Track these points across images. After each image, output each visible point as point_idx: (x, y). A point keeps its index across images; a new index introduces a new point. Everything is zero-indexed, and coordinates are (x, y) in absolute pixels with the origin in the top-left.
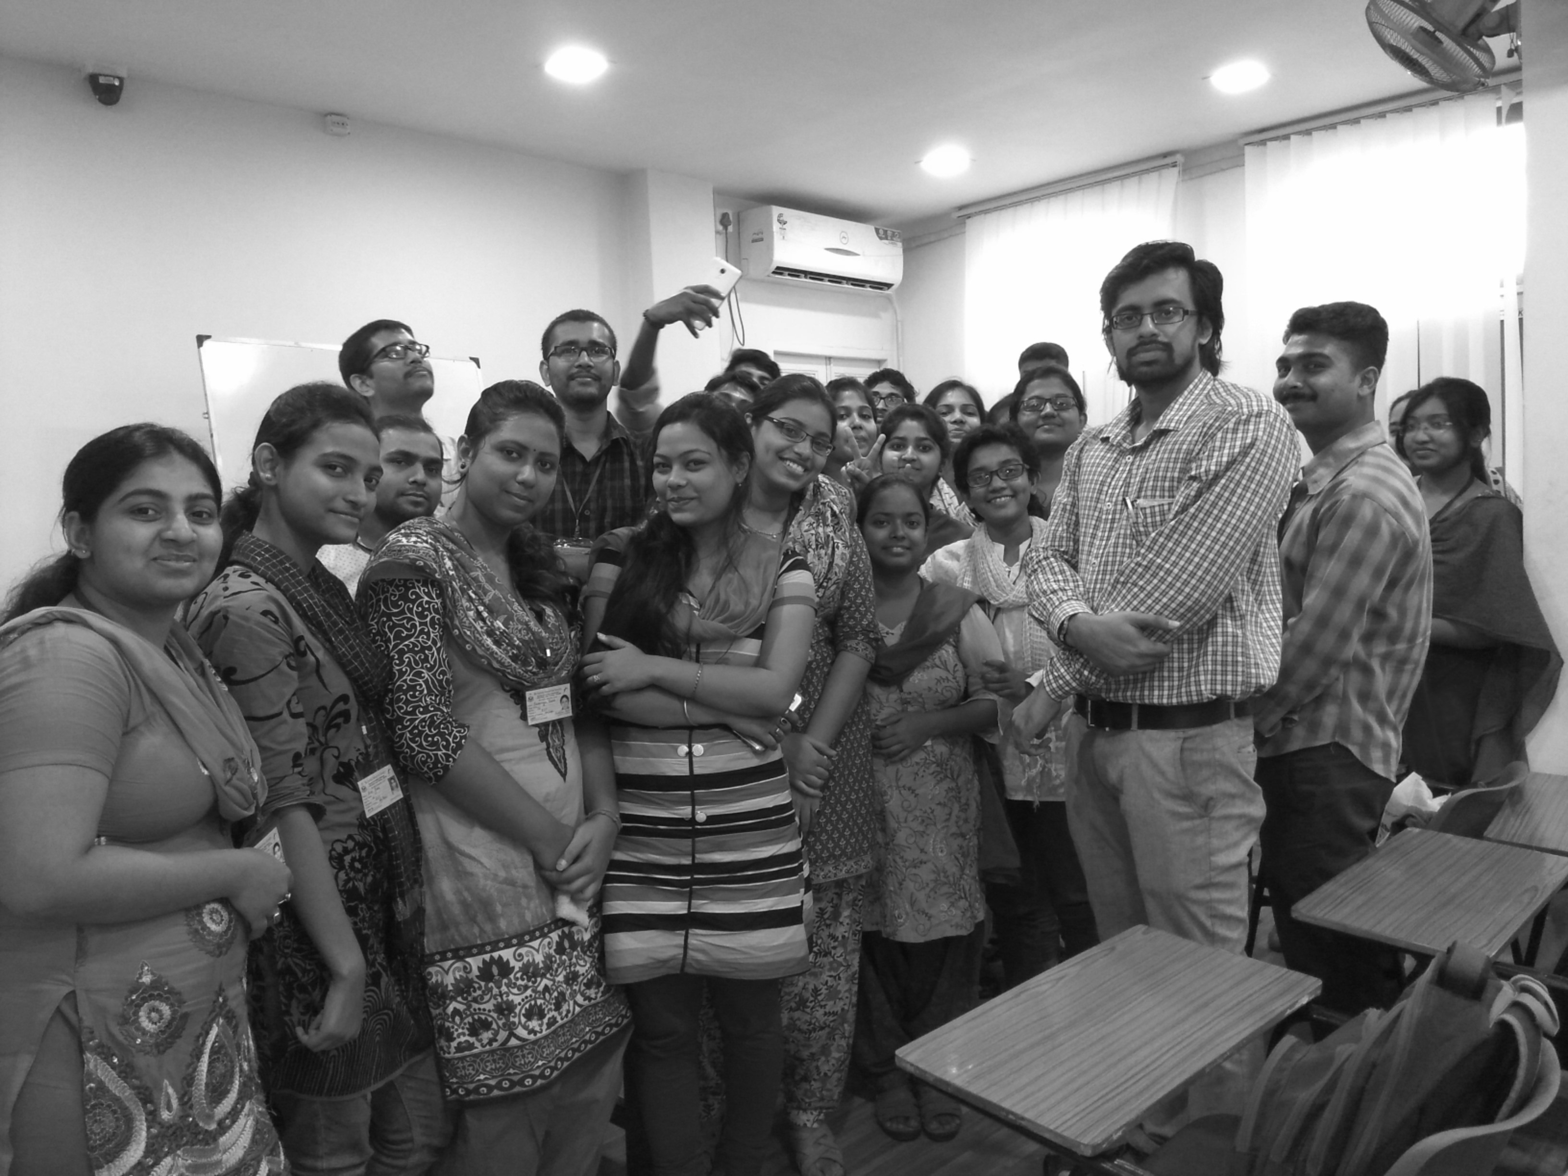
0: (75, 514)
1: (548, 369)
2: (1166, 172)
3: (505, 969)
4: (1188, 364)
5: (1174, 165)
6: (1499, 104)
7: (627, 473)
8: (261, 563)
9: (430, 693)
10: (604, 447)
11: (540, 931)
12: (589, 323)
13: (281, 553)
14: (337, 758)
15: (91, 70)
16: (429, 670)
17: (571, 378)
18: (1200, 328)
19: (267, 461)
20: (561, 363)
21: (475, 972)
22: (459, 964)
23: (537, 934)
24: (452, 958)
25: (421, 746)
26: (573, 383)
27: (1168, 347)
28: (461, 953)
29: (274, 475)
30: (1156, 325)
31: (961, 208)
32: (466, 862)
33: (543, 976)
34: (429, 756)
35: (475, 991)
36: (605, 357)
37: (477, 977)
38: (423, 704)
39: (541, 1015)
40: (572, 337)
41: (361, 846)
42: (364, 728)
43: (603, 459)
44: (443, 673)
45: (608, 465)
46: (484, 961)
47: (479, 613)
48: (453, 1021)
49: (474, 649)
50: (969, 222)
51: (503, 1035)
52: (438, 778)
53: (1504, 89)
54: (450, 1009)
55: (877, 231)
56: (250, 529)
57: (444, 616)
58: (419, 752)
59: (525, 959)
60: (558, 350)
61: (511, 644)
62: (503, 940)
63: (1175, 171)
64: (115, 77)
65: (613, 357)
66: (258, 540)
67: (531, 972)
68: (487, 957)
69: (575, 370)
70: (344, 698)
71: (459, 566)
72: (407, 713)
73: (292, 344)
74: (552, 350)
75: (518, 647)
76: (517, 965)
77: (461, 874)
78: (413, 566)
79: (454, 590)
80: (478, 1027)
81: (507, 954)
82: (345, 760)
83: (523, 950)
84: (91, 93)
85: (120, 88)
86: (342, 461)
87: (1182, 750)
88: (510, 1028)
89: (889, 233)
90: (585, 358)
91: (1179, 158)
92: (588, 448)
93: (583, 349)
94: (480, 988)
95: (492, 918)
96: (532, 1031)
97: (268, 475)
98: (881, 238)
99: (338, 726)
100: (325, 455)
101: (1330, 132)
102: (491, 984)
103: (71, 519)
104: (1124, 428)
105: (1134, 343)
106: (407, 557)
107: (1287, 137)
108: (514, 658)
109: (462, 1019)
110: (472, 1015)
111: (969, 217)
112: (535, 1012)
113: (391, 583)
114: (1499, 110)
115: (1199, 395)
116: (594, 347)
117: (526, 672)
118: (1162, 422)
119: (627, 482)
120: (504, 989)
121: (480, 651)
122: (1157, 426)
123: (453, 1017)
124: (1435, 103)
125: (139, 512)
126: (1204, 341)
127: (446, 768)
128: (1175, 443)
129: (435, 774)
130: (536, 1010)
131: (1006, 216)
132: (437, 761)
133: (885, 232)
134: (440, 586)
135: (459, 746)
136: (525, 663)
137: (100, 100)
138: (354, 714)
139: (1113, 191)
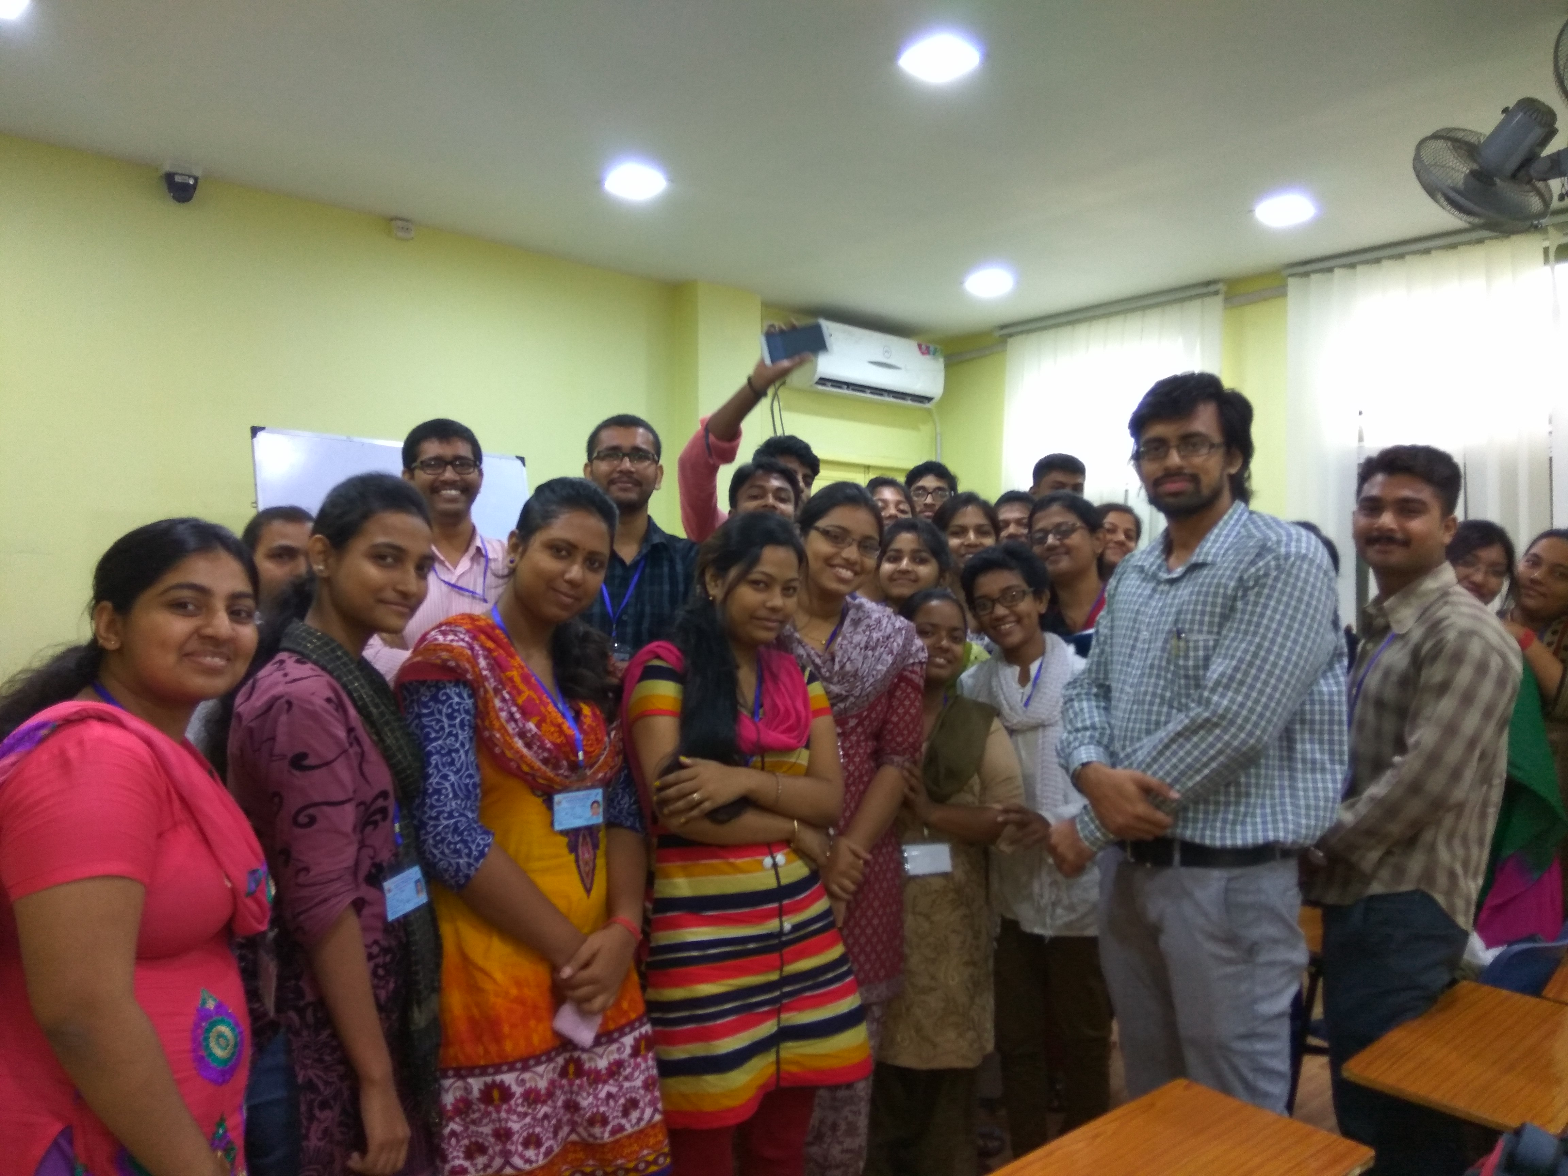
0: (108, 604)
1: (592, 471)
2: (1209, 300)
3: (506, 1094)
4: (1216, 494)
5: (1216, 293)
6: (1546, 244)
7: (666, 579)
8: (313, 651)
9: (456, 796)
10: (644, 551)
11: (546, 1056)
12: (633, 429)
13: (333, 640)
14: (372, 858)
15: (167, 168)
16: (457, 772)
17: (612, 482)
18: (1229, 458)
19: (320, 553)
20: (603, 467)
21: (476, 1093)
22: (460, 1084)
23: (544, 1058)
24: (453, 1076)
25: (442, 853)
26: (613, 488)
27: (1195, 478)
28: (463, 1072)
29: (327, 566)
30: (1182, 457)
31: (1003, 327)
32: (479, 975)
33: (544, 1102)
34: (450, 864)
35: (474, 1112)
36: (647, 463)
37: (478, 1099)
38: (447, 809)
39: (538, 1144)
40: (615, 442)
41: (385, 951)
42: (397, 826)
43: (643, 563)
44: (470, 776)
45: (647, 570)
46: (486, 1084)
47: (511, 715)
48: (449, 1143)
49: (503, 753)
50: (1010, 340)
51: (498, 1162)
52: (460, 887)
53: (1551, 230)
54: (447, 1131)
55: (920, 346)
56: (302, 617)
57: (476, 716)
58: (441, 860)
59: (528, 1085)
60: (602, 455)
61: (542, 747)
62: (507, 1063)
63: (1220, 298)
64: (189, 176)
65: (657, 462)
66: (310, 628)
67: (532, 1097)
68: (489, 1079)
69: (616, 475)
70: (384, 794)
71: (497, 666)
72: (431, 818)
73: (344, 438)
74: (595, 455)
75: (549, 750)
76: (518, 1090)
77: (473, 989)
78: (444, 667)
79: (486, 691)
80: (474, 1150)
81: (509, 1078)
82: (377, 860)
83: (527, 1076)
84: (167, 191)
85: (194, 187)
86: (391, 551)
87: (1227, 891)
88: (506, 1155)
89: (932, 348)
90: (627, 464)
91: (1221, 287)
92: (628, 552)
93: (625, 455)
94: (479, 1110)
95: (498, 1039)
96: (528, 1161)
97: (321, 567)
98: (923, 353)
99: (375, 824)
100: (376, 546)
101: (1375, 266)
102: (490, 1109)
103: (103, 609)
104: (1158, 557)
105: (1160, 474)
106: (439, 657)
107: (1330, 270)
108: (545, 761)
109: (458, 1141)
110: (469, 1137)
111: (1011, 335)
112: (533, 1141)
113: (423, 683)
114: (1546, 251)
115: (1234, 525)
116: (637, 453)
117: (558, 775)
118: (1199, 555)
119: (666, 588)
120: (503, 1115)
121: (509, 754)
122: (1194, 559)
123: (450, 1139)
124: (1480, 241)
125: (179, 607)
126: (1233, 471)
127: (467, 877)
128: (1214, 577)
129: (457, 882)
130: (533, 1139)
131: (1049, 336)
132: (458, 869)
133: (928, 348)
134: (474, 687)
135: (482, 854)
136: (556, 767)
137: (174, 197)
138: (392, 809)
139: (1153, 319)
